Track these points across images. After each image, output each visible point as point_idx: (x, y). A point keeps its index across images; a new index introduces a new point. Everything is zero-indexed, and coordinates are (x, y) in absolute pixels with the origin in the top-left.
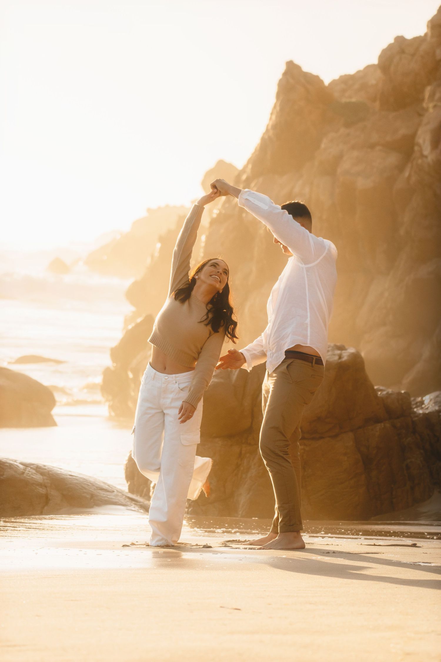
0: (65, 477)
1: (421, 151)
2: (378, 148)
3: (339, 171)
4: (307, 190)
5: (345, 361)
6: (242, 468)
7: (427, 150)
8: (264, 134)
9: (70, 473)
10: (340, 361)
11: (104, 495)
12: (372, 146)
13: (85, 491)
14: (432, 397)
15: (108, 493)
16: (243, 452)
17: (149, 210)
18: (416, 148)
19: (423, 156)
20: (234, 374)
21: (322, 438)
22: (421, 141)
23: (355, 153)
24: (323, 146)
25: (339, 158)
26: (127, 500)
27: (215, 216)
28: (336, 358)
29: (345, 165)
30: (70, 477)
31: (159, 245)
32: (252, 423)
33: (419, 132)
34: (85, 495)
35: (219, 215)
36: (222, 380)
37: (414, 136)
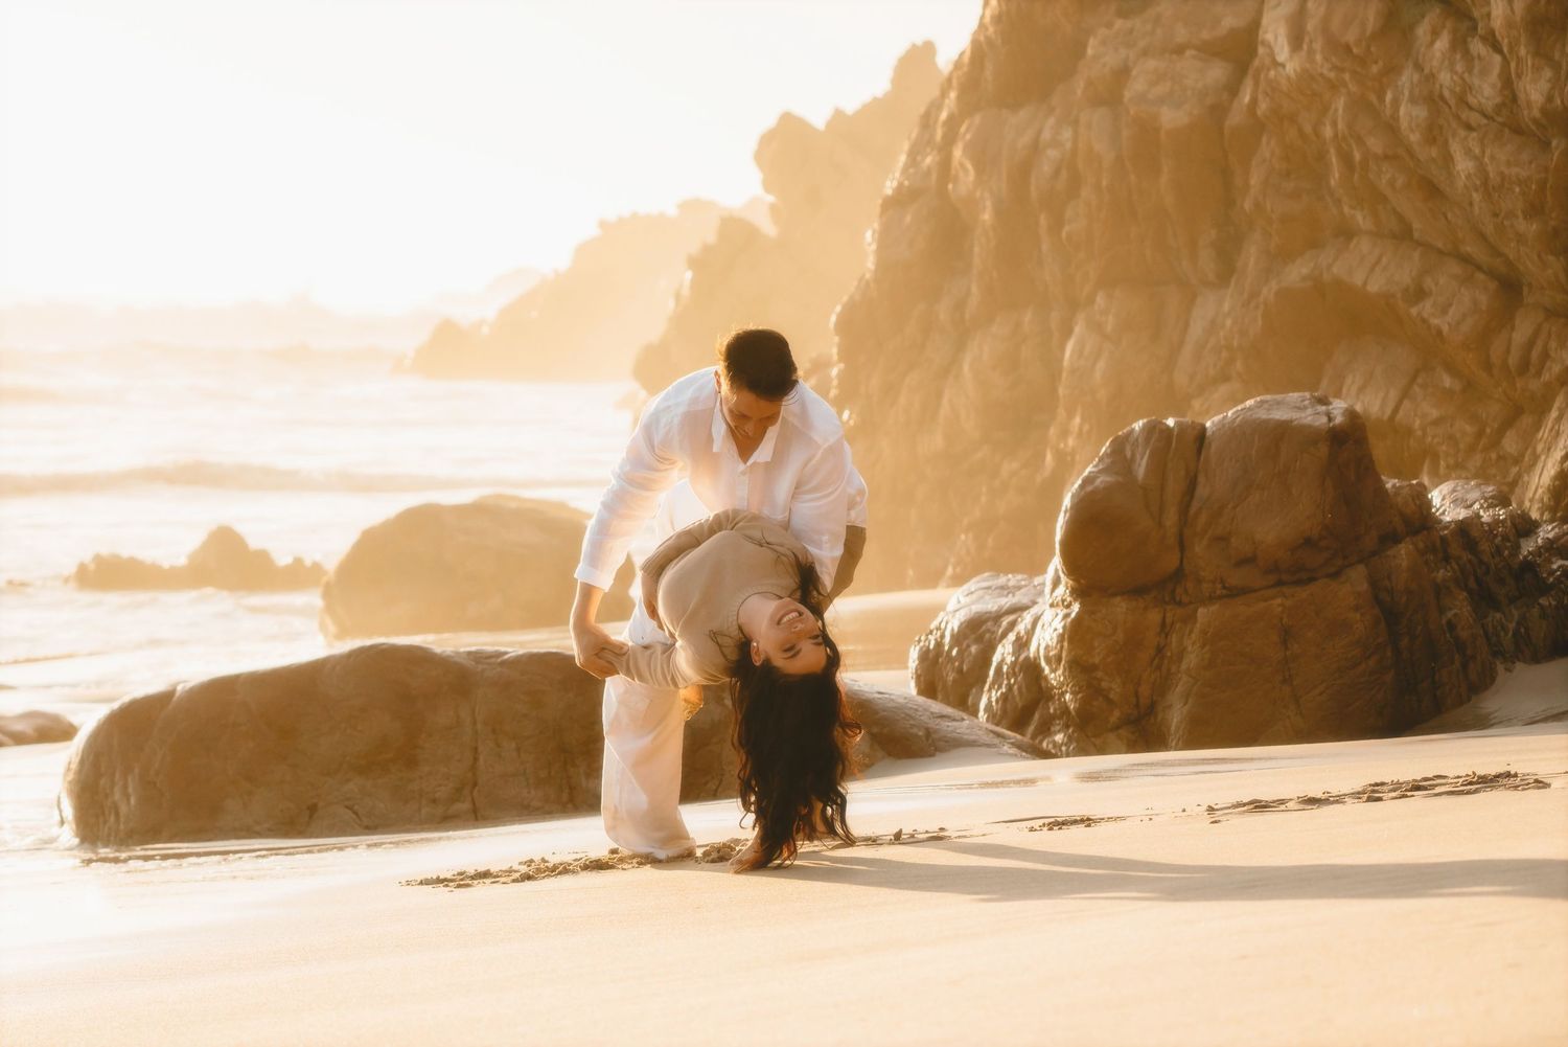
0: (871, 696)
1: (1272, 55)
2: (1189, 53)
3: (1127, 95)
4: (1067, 134)
5: (1340, 425)
6: (1169, 654)
7: (1283, 53)
8: (976, 33)
9: (876, 689)
10: (1331, 425)
11: (950, 729)
12: (1179, 50)
13: (912, 722)
14: (1445, 492)
15: (955, 723)
16: (1168, 621)
17: (603, 224)
18: (1261, 50)
19: (1276, 64)
20: (1139, 465)
21: (1312, 580)
22: (1269, 37)
23: (1151, 64)
24: (1090, 51)
25: (1123, 73)
26: (991, 735)
27: (889, 192)
28: (1324, 419)
29: (1137, 86)
30: (880, 696)
31: (689, 275)
32: (1182, 561)
33: (1265, 21)
34: (915, 730)
35: (899, 188)
36: (1120, 479)
37: (1255, 26)
